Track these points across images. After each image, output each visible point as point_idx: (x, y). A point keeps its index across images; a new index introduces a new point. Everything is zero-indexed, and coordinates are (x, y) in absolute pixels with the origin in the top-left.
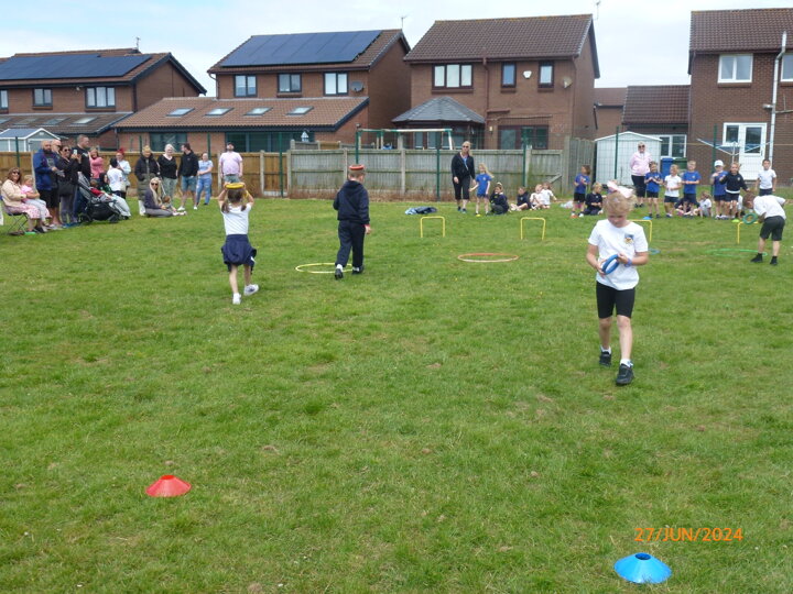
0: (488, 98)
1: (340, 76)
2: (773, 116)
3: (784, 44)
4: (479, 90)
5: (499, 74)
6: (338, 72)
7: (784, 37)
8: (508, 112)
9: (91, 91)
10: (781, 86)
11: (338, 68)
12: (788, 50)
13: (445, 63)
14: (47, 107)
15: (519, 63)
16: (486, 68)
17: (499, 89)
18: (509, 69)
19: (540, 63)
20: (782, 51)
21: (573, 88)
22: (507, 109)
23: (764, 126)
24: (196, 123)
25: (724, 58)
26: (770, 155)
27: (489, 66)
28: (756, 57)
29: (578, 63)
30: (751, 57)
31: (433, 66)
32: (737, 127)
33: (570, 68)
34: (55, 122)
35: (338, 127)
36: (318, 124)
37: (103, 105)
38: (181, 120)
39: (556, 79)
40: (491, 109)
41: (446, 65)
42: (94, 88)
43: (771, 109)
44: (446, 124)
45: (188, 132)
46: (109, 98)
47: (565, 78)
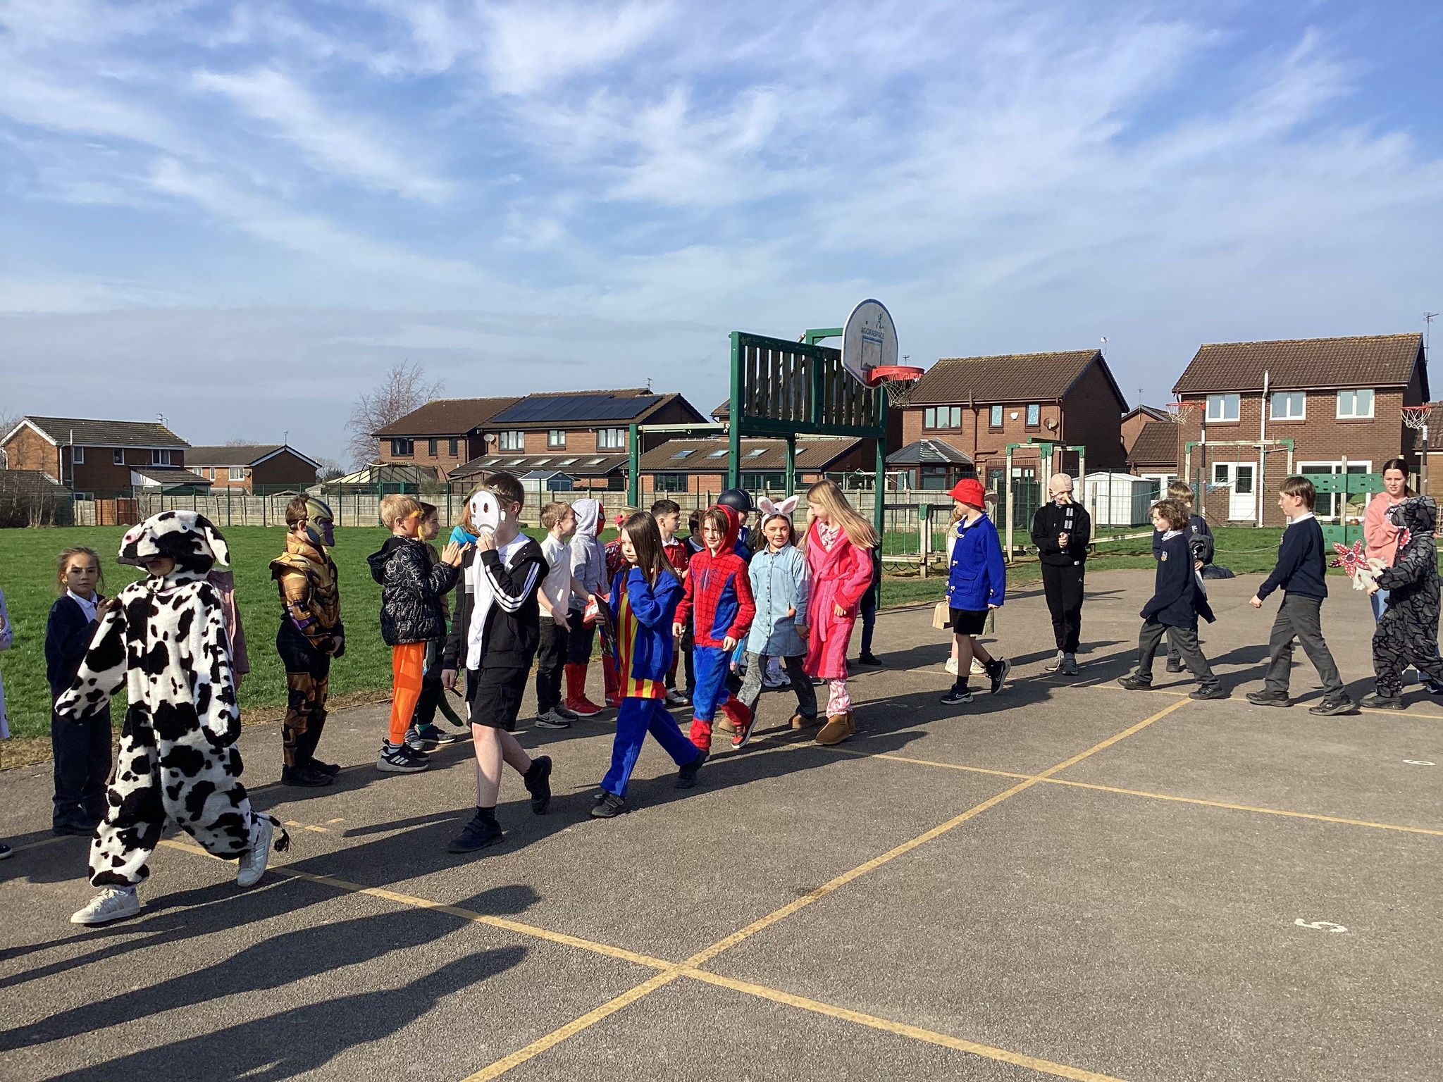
0: (976, 438)
2: (1262, 455)
4: (968, 431)
5: (987, 415)
7: (1266, 375)
9: (602, 432)
10: (1268, 424)
13: (934, 406)
14: (560, 447)
15: (1008, 405)
16: (974, 410)
17: (987, 430)
18: (997, 410)
19: (1027, 405)
20: (1266, 390)
21: (1058, 429)
22: (994, 450)
23: (1254, 465)
24: (695, 465)
25: (1212, 397)
26: (1261, 494)
27: (976, 408)
28: (1243, 395)
29: (1065, 403)
30: (1239, 396)
31: (923, 409)
32: (1226, 466)
33: (1056, 409)
34: (567, 463)
35: (824, 468)
36: (806, 466)
37: (613, 446)
38: (683, 461)
39: (1042, 420)
40: (979, 451)
41: (936, 407)
42: (606, 430)
43: (1259, 448)
44: (924, 465)
45: (688, 474)
46: (620, 439)
47: (1051, 420)
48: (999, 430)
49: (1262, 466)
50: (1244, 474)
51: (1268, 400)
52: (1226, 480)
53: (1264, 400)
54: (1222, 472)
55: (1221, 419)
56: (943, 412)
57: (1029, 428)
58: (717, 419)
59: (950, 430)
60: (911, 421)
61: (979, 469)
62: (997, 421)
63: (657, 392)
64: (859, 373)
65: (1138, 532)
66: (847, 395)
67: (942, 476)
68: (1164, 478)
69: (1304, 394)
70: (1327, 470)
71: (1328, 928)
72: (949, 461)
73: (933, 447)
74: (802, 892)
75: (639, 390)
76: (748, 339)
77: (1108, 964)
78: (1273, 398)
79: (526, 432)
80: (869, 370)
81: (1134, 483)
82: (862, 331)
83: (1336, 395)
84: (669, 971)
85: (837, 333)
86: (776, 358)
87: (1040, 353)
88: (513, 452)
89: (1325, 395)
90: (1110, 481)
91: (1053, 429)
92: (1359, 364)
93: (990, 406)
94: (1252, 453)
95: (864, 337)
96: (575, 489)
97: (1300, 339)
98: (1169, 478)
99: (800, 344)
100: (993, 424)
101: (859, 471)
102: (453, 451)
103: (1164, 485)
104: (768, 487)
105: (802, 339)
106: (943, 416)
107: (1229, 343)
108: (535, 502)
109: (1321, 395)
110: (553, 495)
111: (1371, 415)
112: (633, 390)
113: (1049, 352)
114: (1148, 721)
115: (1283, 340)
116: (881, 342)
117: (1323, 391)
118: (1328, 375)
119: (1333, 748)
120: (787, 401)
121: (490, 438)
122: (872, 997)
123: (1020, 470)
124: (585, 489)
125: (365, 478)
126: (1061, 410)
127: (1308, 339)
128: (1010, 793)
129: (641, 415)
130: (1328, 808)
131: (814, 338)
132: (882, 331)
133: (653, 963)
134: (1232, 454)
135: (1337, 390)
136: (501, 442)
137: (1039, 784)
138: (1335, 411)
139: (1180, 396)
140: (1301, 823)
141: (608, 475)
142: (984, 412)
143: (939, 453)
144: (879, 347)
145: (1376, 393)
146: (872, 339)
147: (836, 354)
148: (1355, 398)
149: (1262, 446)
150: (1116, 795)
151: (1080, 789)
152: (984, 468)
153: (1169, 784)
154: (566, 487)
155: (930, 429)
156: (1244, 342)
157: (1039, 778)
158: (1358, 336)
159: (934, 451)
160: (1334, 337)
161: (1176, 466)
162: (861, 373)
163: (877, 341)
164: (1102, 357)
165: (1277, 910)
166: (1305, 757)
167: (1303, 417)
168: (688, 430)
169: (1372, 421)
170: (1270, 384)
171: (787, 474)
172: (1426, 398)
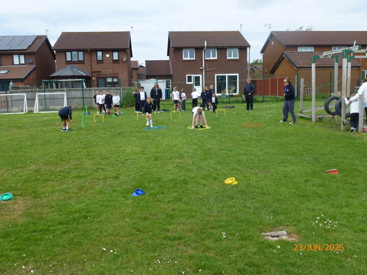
0: (91, 66)
1: (20, 56)
2: (204, 72)
3: (206, 45)
4: (87, 62)
5: (95, 55)
6: (19, 54)
7: (206, 42)
8: (100, 71)
10: (205, 60)
11: (19, 53)
12: (207, 47)
13: (71, 51)
15: (104, 51)
16: (90, 53)
17: (96, 62)
18: (100, 54)
19: (112, 52)
20: (205, 48)
23: (201, 76)
25: (185, 50)
26: (204, 85)
28: (196, 49)
31: (65, 52)
33: (125, 54)
39: (120, 58)
40: (93, 71)
43: (203, 69)
47: (124, 58)
48: (101, 61)
49: (204, 76)
50: (197, 79)
52: (191, 81)
53: (203, 51)
54: (190, 78)
55: (188, 58)
56: (75, 53)
57: (115, 61)
59: (79, 62)
60: (59, 58)
61: (94, 79)
62: (100, 58)
69: (216, 49)
72: (85, 75)
78: (206, 51)
83: (227, 50)
89: (223, 50)
91: (125, 61)
94: (200, 71)
106: (75, 56)
111: (238, 57)
123: (111, 79)
134: (193, 71)
138: (226, 56)
145: (238, 50)
167: (216, 58)
169: (238, 60)
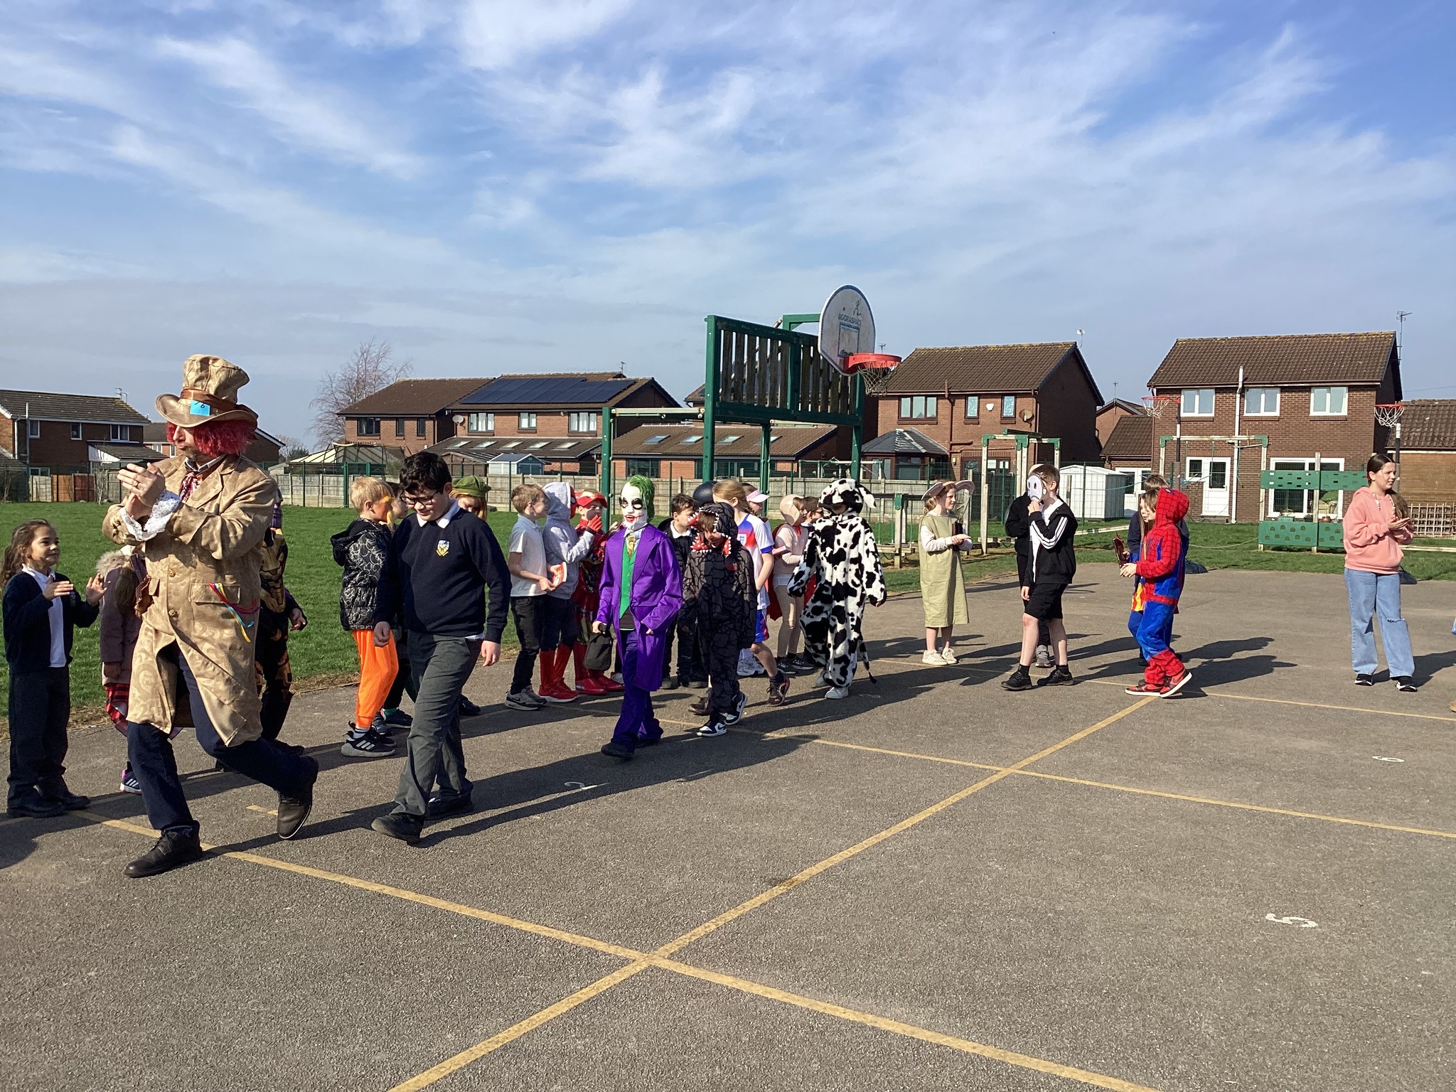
0: (951, 429)
2: (1236, 450)
3: (1241, 379)
4: (943, 421)
5: (963, 406)
7: (1241, 371)
8: (972, 443)
9: (574, 416)
10: (1242, 419)
12: (1246, 384)
13: (910, 395)
14: (531, 430)
15: (984, 395)
16: (949, 400)
17: (962, 421)
18: (973, 401)
19: (1002, 396)
20: (1240, 386)
21: (1034, 421)
22: (970, 441)
23: (1227, 460)
24: (669, 451)
25: (1186, 392)
26: (1235, 490)
27: (952, 398)
28: (1218, 391)
29: (1041, 396)
30: (1213, 391)
31: (899, 398)
32: (1200, 461)
33: (1031, 402)
34: (538, 446)
35: (799, 456)
36: (780, 453)
37: (585, 430)
38: (656, 447)
39: (1018, 413)
40: (954, 441)
41: (911, 397)
42: (578, 413)
43: (1233, 444)
44: (901, 456)
45: (661, 459)
46: (592, 423)
47: (1026, 412)
48: (975, 420)
49: (1235, 462)
50: (1218, 469)
51: (1242, 396)
52: (1200, 475)
53: (1238, 396)
54: (1196, 467)
55: (1196, 414)
56: (919, 401)
57: (1005, 420)
58: (691, 404)
59: (925, 420)
60: (886, 411)
61: (954, 460)
62: (972, 412)
63: (629, 376)
64: (836, 360)
65: (1111, 526)
66: (824, 381)
67: (917, 466)
68: (1138, 472)
69: (1279, 390)
70: (1300, 467)
71: (1299, 923)
72: (924, 451)
73: (908, 437)
74: (774, 882)
75: (613, 373)
76: (725, 323)
77: (1080, 957)
78: (1247, 394)
79: (495, 414)
80: (845, 357)
81: (1108, 476)
82: (839, 318)
83: (1310, 391)
84: (640, 962)
85: (814, 318)
86: (752, 343)
87: (1016, 344)
88: (482, 433)
89: (1299, 391)
90: (1085, 474)
91: (1028, 421)
92: (1333, 362)
93: (966, 397)
94: (1226, 448)
95: (841, 324)
96: (546, 473)
97: (1275, 335)
98: (1143, 472)
99: (776, 330)
100: (969, 415)
101: (834, 460)
102: (421, 432)
103: (1138, 479)
104: (742, 474)
105: (779, 324)
106: (920, 406)
107: (1204, 338)
108: (504, 486)
109: (1295, 392)
110: (524, 479)
111: (1344, 412)
112: (605, 374)
113: (1025, 343)
114: (1120, 715)
115: (1258, 336)
116: (858, 329)
117: (1297, 388)
118: (1302, 372)
119: (1303, 744)
120: (763, 386)
121: (459, 419)
122: (846, 989)
123: (995, 461)
124: (556, 473)
125: (330, 458)
126: (1037, 402)
127: (1283, 335)
128: (982, 785)
129: (614, 399)
130: (1300, 802)
131: (790, 323)
132: (860, 317)
133: (623, 953)
134: (1207, 449)
135: (1310, 387)
136: (470, 424)
137: (1011, 776)
138: (1309, 408)
139: (1155, 390)
140: (1272, 819)
141: (580, 459)
142: (960, 403)
143: (914, 443)
144: (855, 335)
145: (1349, 391)
146: (850, 326)
147: (812, 340)
148: (1328, 395)
149: (1236, 442)
150: (1088, 788)
151: (1053, 781)
152: (959, 459)
153: (1140, 777)
154: (536, 471)
155: (905, 419)
156: (1219, 337)
157: (1011, 770)
158: (1333, 333)
159: (910, 441)
160: (1308, 334)
161: (1150, 460)
162: (837, 360)
163: (855, 328)
164: (1078, 350)
165: (1248, 905)
166: (1276, 753)
167: (1277, 413)
168: (662, 414)
169: (1345, 419)
170: (1245, 379)
171: (762, 461)
172: (1399, 397)
